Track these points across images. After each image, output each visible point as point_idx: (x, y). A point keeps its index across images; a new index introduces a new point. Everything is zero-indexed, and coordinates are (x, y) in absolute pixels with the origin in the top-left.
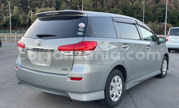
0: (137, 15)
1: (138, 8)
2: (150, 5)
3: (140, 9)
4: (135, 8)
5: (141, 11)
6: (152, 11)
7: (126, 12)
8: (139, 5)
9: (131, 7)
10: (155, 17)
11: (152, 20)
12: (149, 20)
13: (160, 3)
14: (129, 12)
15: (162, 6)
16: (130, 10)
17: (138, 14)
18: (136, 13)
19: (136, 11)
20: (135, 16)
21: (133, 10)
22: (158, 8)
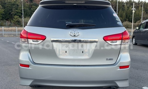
0: (16, 11)
1: (16, 4)
2: (26, 3)
3: (18, 5)
4: (14, 5)
5: (19, 7)
6: (28, 8)
7: (5, 7)
8: (17, 2)
9: (10, 2)
10: (31, 13)
11: (29, 16)
12: (26, 15)
13: (34, 2)
14: (8, 7)
15: (35, 5)
16: (9, 6)
17: (17, 9)
18: (15, 9)
19: (14, 6)
20: (14, 11)
21: (12, 6)
22: (33, 6)
